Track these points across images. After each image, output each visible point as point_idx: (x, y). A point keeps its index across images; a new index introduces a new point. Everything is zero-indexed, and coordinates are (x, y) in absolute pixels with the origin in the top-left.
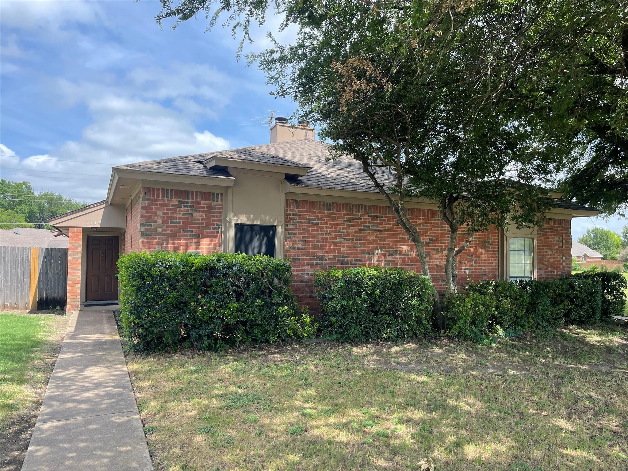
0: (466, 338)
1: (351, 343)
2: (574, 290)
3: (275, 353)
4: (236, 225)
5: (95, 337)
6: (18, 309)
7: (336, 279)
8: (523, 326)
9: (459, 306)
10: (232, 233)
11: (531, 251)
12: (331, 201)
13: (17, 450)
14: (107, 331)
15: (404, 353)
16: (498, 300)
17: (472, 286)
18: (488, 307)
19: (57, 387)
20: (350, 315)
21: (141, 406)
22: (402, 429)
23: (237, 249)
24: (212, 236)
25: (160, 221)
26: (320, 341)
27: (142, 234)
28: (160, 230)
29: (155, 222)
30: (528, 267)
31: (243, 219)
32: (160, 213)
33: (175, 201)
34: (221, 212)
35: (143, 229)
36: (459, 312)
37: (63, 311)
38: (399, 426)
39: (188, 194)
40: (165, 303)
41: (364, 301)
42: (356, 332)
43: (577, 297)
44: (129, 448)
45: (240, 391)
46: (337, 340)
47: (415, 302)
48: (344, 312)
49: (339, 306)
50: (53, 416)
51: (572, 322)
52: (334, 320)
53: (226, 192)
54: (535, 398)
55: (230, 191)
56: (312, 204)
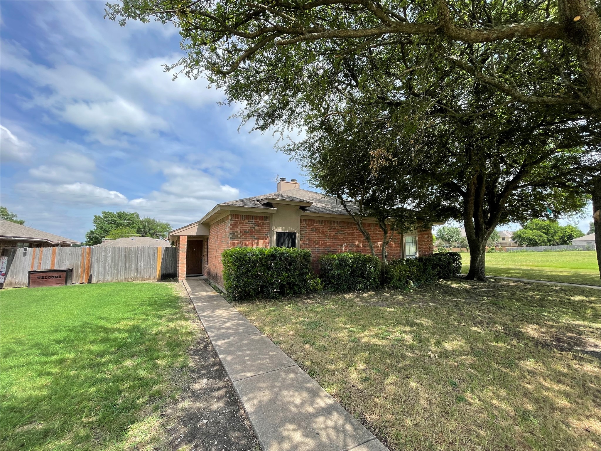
0: (397, 288)
1: (342, 292)
2: (441, 261)
3: (306, 299)
4: (277, 232)
5: (205, 293)
6: (150, 279)
7: (334, 259)
8: (421, 281)
9: (393, 271)
10: (275, 237)
11: (415, 243)
12: (321, 219)
13: (213, 357)
14: (209, 290)
15: (371, 297)
16: (409, 267)
17: (394, 261)
18: (405, 271)
19: (208, 321)
20: (341, 278)
21: (261, 330)
22: (406, 336)
23: (278, 245)
24: (264, 238)
25: (239, 231)
26: (326, 291)
27: (231, 238)
28: (239, 236)
29: (237, 232)
30: (414, 251)
31: (280, 230)
32: (239, 227)
33: (247, 221)
34: (269, 226)
35: (231, 236)
36: (394, 274)
37: (177, 281)
38: (403, 335)
39: (253, 217)
40: (252, 274)
41: (348, 270)
42: (345, 287)
43: (443, 265)
44: (274, 353)
45: (306, 320)
46: (335, 291)
47: (372, 270)
48: (339, 276)
49: (336, 274)
50: (219, 337)
51: (441, 278)
52: (333, 281)
53: (272, 216)
54: (452, 317)
55: (273, 215)
56: (312, 221)
